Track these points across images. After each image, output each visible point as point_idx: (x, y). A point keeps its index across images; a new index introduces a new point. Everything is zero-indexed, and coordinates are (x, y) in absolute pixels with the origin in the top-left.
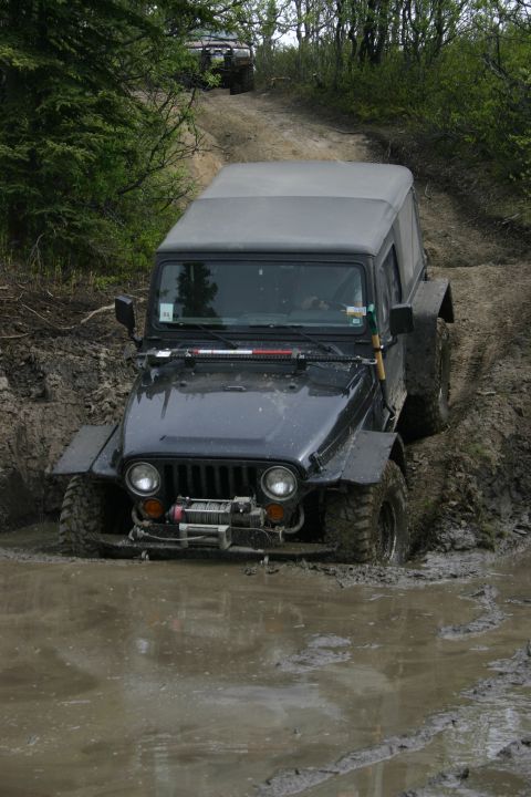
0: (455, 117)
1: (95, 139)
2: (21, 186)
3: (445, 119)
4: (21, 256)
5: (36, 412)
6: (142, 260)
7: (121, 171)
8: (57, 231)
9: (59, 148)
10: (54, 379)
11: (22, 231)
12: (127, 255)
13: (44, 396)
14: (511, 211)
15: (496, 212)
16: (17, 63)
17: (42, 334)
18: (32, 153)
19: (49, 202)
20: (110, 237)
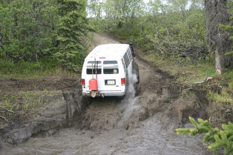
0: (135, 40)
1: (77, 52)
2: (63, 60)
3: (134, 40)
9: (70, 54)
11: (63, 67)
14: (146, 58)
15: (143, 58)
16: (63, 40)
18: (65, 55)
19: (68, 62)
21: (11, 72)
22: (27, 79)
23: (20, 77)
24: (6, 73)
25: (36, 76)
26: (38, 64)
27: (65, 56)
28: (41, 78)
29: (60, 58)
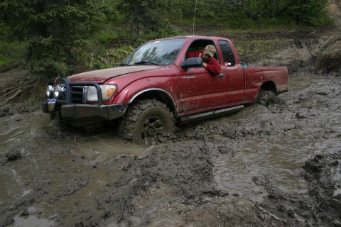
1: (312, 4)
2: (298, 13)
4: (298, 25)
5: (300, 50)
6: (319, 24)
7: (317, 9)
8: (304, 20)
9: (305, 6)
10: (303, 45)
11: (298, 21)
12: (317, 23)
13: (301, 47)
17: (301, 37)
19: (303, 15)
20: (314, 20)
21: (249, 27)
22: (262, 32)
23: (256, 31)
24: (244, 29)
25: (271, 30)
26: (274, 19)
27: (301, 8)
28: (276, 30)
29: (296, 10)
